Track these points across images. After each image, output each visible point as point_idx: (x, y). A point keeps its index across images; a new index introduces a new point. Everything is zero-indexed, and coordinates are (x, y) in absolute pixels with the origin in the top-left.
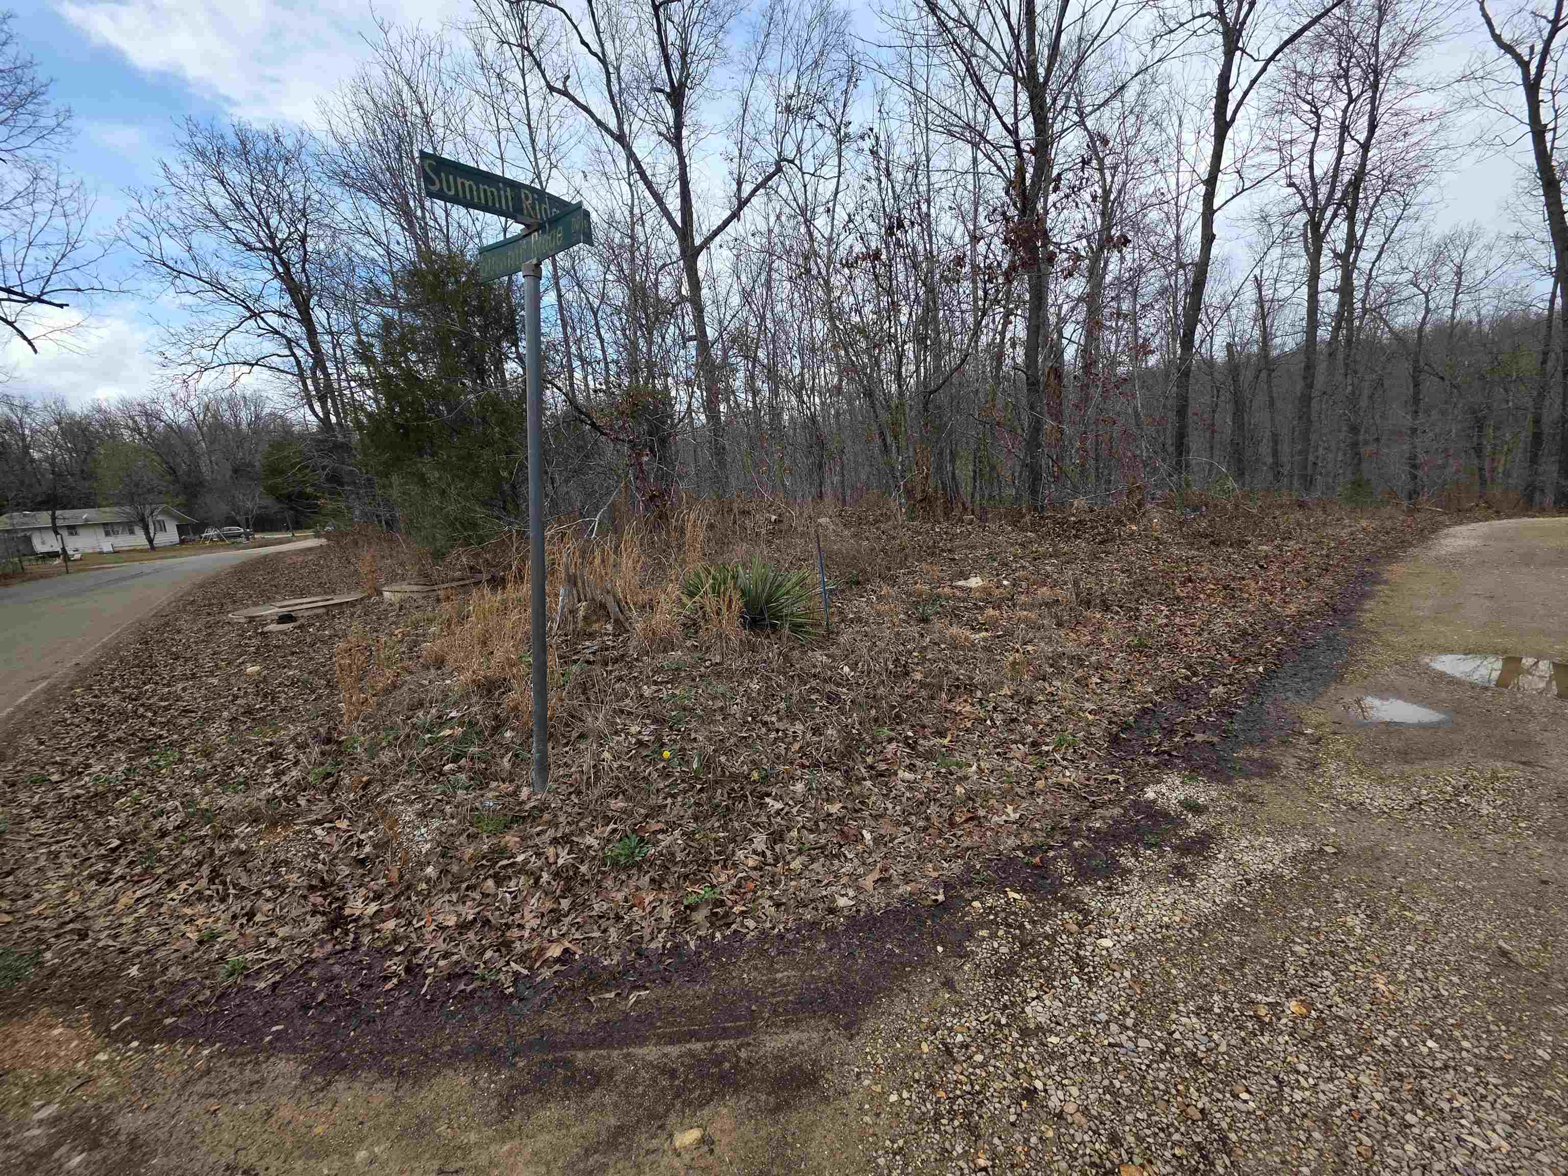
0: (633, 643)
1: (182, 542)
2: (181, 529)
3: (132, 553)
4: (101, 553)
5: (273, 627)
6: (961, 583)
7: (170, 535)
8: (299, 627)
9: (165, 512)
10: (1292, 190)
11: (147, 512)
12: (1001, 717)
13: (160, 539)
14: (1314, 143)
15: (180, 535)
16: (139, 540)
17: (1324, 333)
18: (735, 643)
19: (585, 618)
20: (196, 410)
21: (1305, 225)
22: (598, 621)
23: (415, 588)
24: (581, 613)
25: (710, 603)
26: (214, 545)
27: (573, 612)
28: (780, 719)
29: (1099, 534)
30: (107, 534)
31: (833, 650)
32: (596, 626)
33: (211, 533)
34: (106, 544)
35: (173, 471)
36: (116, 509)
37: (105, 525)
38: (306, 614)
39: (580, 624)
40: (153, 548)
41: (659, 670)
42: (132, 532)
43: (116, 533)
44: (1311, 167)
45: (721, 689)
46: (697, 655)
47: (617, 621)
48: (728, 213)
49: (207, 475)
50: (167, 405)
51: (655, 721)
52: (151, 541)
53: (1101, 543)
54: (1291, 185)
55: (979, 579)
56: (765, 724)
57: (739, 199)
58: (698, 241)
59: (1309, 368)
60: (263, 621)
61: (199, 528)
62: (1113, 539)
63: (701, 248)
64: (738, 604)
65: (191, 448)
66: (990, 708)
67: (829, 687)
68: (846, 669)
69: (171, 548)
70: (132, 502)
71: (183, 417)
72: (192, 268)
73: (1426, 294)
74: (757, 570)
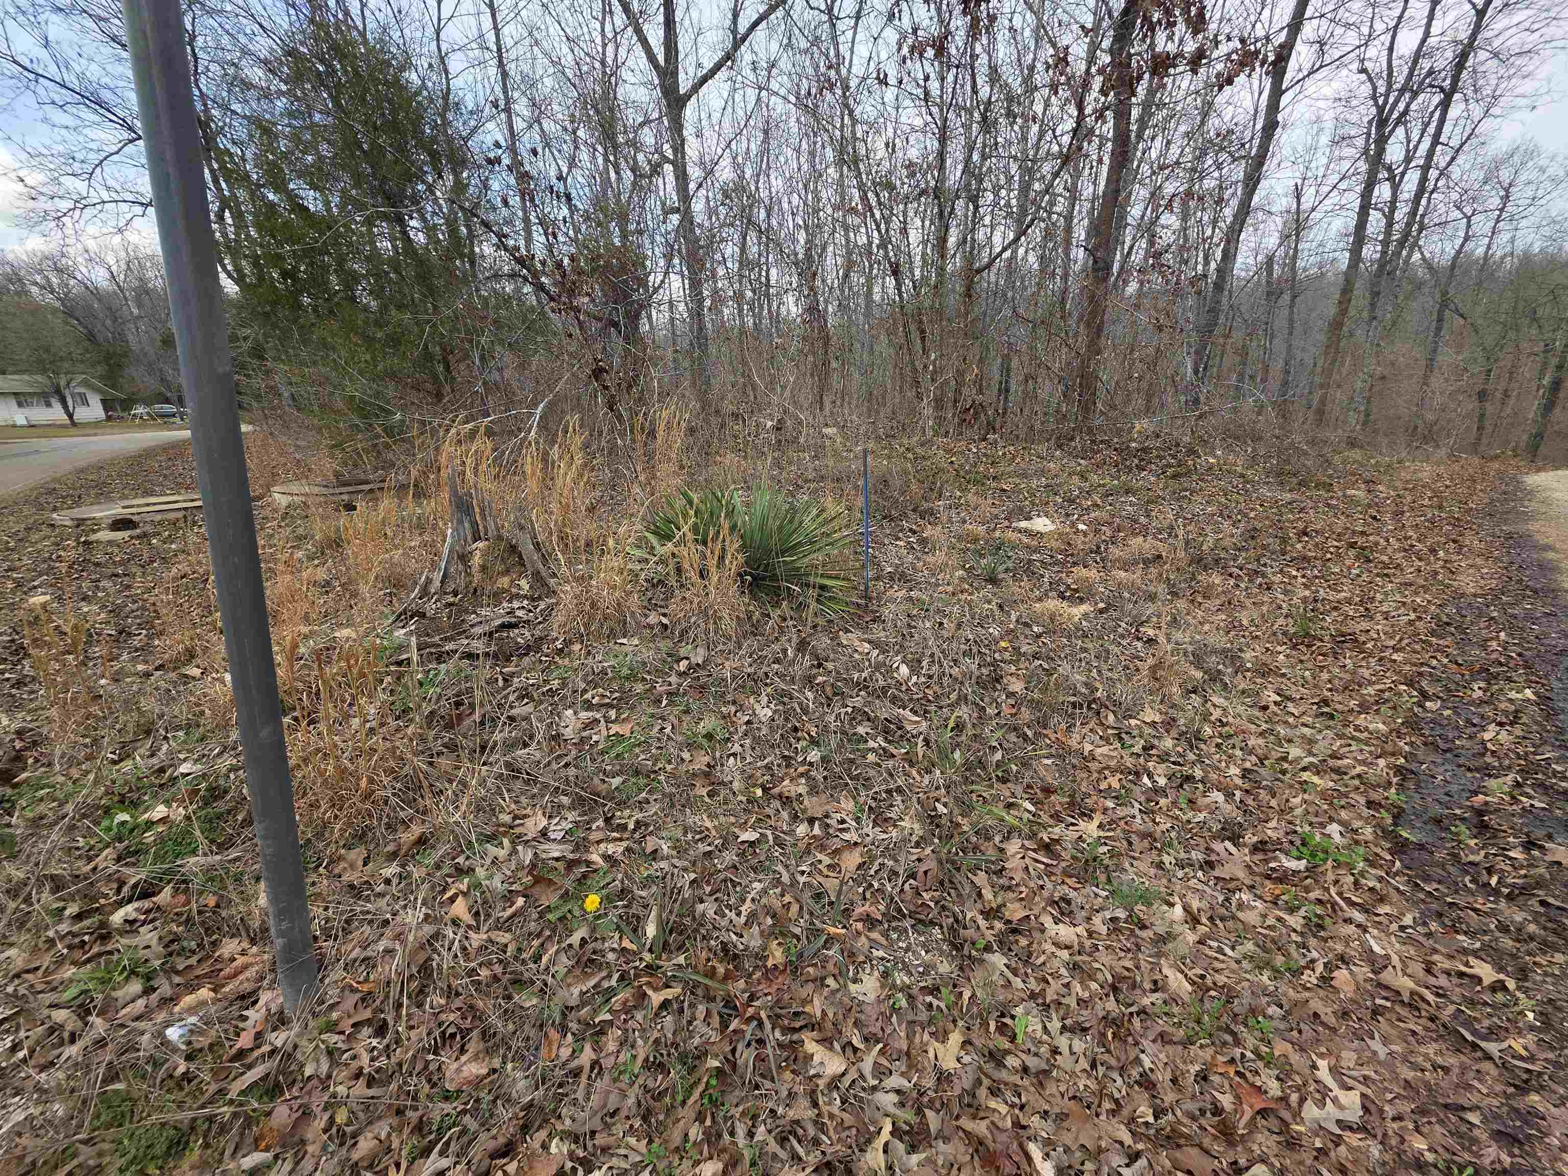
0: (559, 618)
1: (109, 418)
2: (107, 404)
3: (51, 429)
4: (14, 426)
5: (105, 535)
6: (1023, 524)
7: (93, 410)
8: (138, 537)
9: (86, 383)
10: (1363, 77)
11: (63, 383)
12: (1161, 769)
13: (82, 414)
14: (1400, 17)
15: (106, 410)
16: (57, 413)
17: (1370, 252)
18: (728, 624)
19: (483, 568)
20: (114, 269)
21: (1370, 122)
22: (507, 572)
23: (316, 490)
24: (477, 560)
25: (689, 554)
26: (144, 425)
27: (464, 558)
28: (813, 790)
29: (1170, 466)
30: (20, 405)
31: (878, 633)
32: (504, 582)
33: (140, 410)
34: (20, 417)
35: (91, 337)
36: (26, 377)
37: (15, 394)
38: (158, 517)
39: (477, 577)
40: (74, 424)
41: (597, 679)
42: (49, 405)
43: (29, 405)
44: (1391, 49)
45: (709, 723)
46: (665, 645)
47: (537, 574)
48: (720, 54)
49: (135, 347)
50: (80, 259)
51: (579, 802)
52: (70, 416)
53: (1174, 477)
54: (1363, 71)
55: (1047, 521)
56: (786, 801)
57: (734, 31)
58: (684, 86)
59: (1347, 290)
60: (95, 527)
61: (127, 404)
62: (1188, 473)
63: (688, 97)
64: (735, 561)
65: (113, 313)
66: (1137, 749)
67: (884, 710)
68: (904, 670)
69: (96, 425)
70: (44, 371)
71: (99, 277)
72: (52, 70)
73: (1469, 219)
74: (763, 500)
